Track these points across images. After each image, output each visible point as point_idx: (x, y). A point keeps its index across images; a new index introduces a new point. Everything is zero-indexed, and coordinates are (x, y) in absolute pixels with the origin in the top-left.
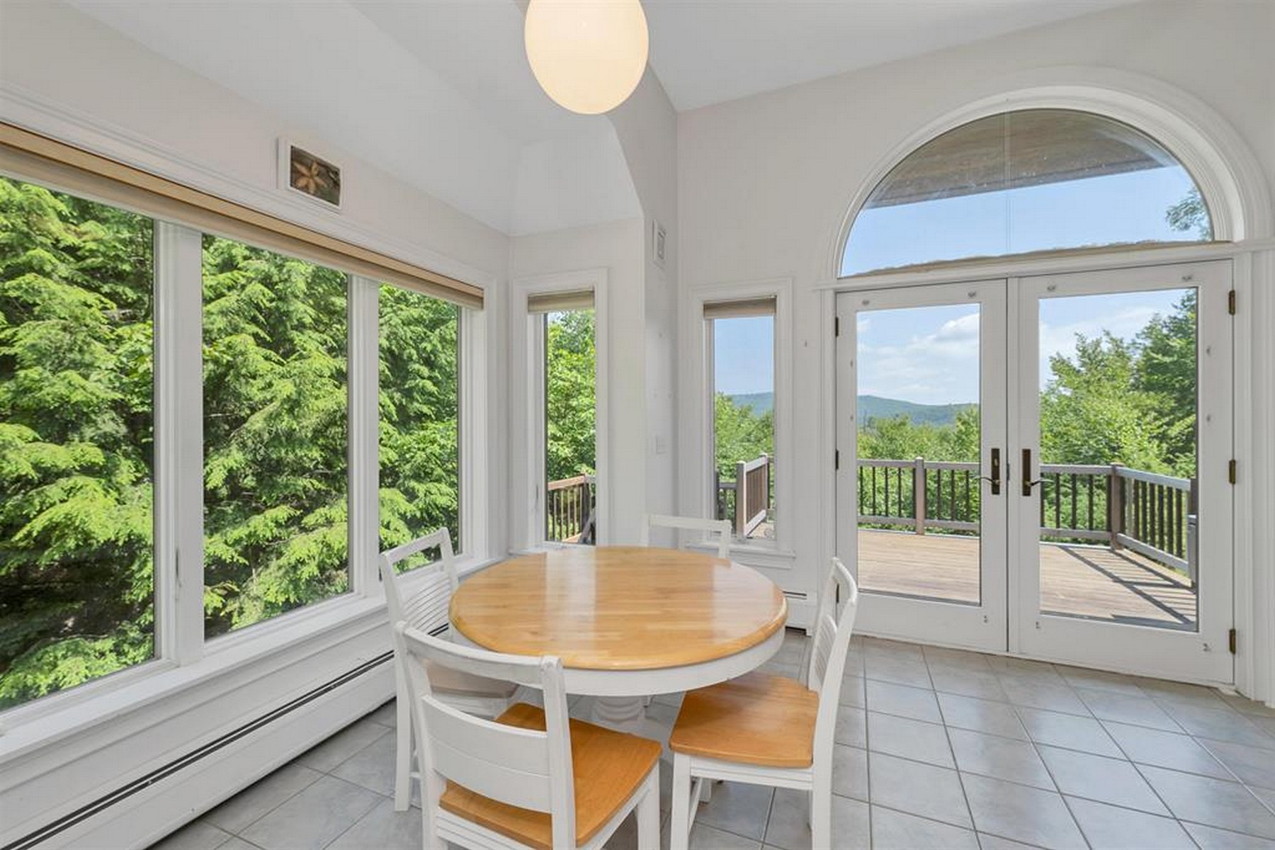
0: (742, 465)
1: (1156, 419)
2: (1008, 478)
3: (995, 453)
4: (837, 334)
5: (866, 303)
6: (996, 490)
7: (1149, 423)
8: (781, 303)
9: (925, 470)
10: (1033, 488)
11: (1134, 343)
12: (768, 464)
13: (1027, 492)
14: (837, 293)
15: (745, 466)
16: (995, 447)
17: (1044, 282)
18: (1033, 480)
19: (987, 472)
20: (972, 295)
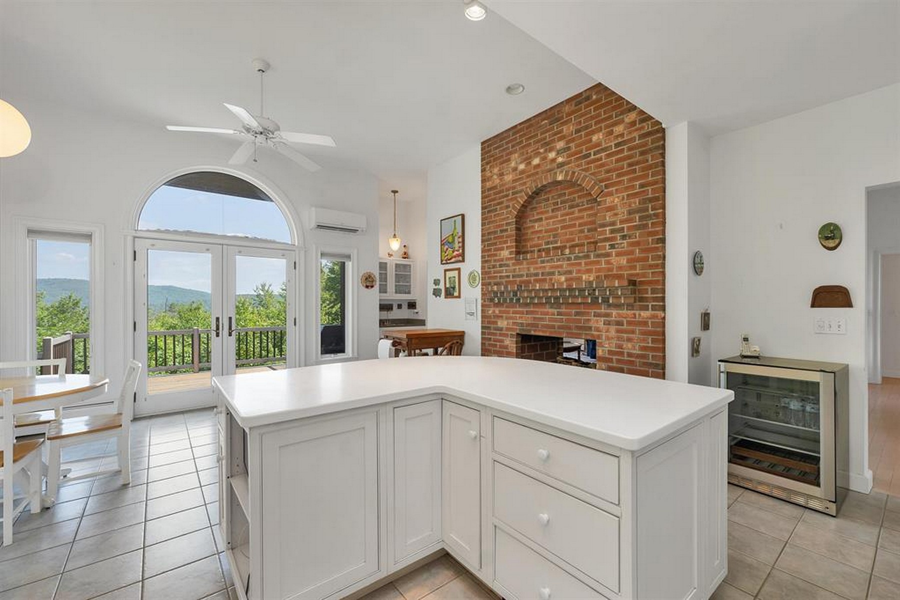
0: (50, 339)
1: (328, 305)
2: (223, 330)
3: (218, 319)
4: (135, 259)
5: (153, 245)
6: (218, 335)
7: (325, 307)
8: (96, 237)
9: (200, 335)
10: (233, 333)
11: (326, 265)
12: (73, 340)
13: (230, 335)
14: (135, 237)
15: (52, 341)
16: (217, 316)
17: (237, 249)
18: (233, 329)
19: (214, 327)
20: (208, 250)
